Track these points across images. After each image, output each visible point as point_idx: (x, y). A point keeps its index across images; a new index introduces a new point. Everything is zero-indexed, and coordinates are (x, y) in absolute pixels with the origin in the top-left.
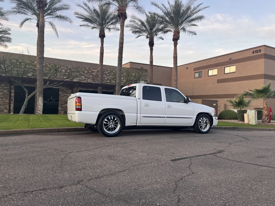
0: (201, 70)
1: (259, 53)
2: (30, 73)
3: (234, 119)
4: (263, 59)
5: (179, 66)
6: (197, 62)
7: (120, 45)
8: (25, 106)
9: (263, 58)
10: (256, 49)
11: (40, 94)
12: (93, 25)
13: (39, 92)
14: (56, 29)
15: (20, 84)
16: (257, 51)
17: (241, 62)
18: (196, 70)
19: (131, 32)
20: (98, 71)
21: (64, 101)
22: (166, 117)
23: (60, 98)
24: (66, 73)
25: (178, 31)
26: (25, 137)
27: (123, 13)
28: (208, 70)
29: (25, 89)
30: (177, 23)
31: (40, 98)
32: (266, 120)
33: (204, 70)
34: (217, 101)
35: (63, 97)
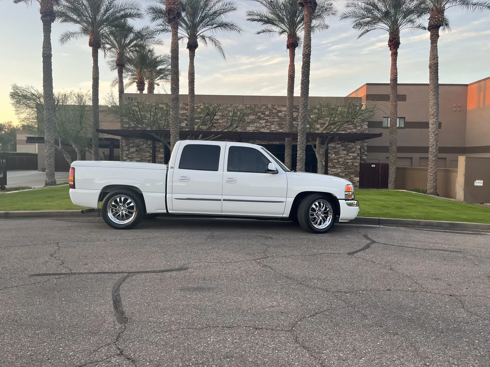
2: (183, 122)
12: (279, 29)
14: (221, 45)
15: (163, 140)
22: (224, 200)
24: (235, 118)
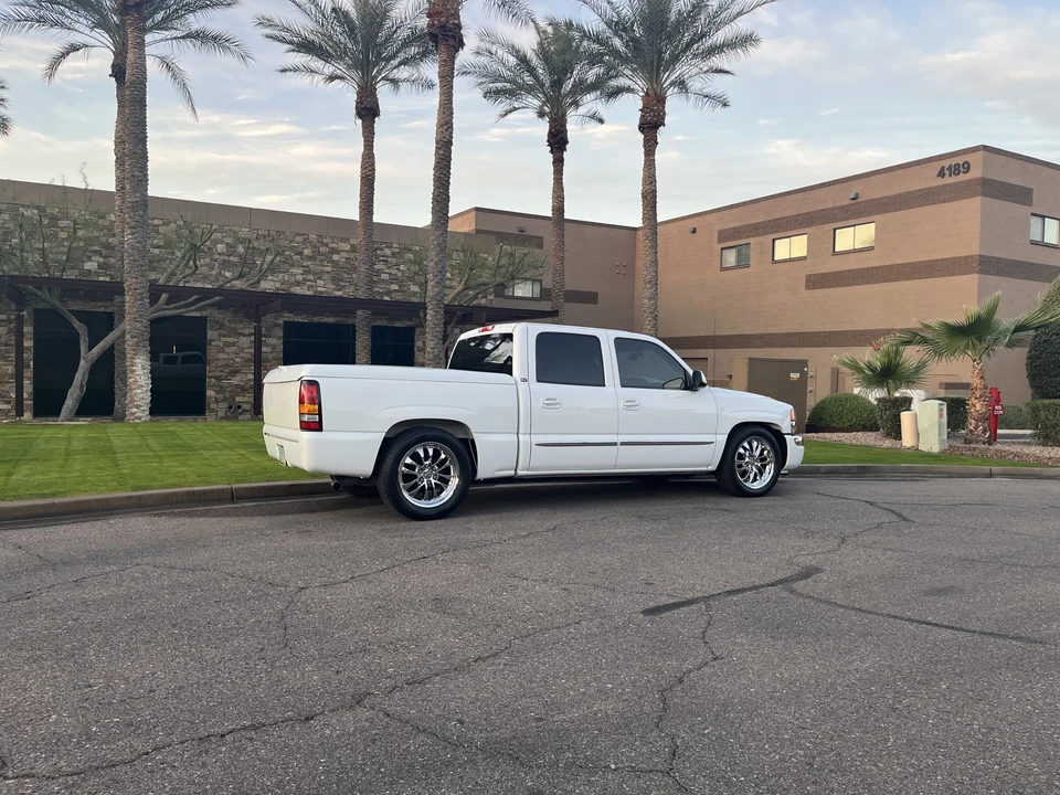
0: (747, 237)
1: (962, 177)
2: (89, 259)
3: (865, 429)
4: (979, 200)
5: (662, 223)
6: (731, 207)
7: (441, 152)
8: (81, 390)
9: (975, 195)
10: (953, 161)
11: (137, 344)
12: (332, 69)
13: (133, 337)
14: (187, 82)
15: (57, 303)
16: (955, 170)
17: (896, 210)
18: (727, 240)
19: (478, 93)
20: (353, 246)
21: (227, 365)
22: (622, 444)
23: (211, 353)
24: (232, 258)
25: (658, 91)
26: (118, 524)
27: (448, 25)
28: (774, 240)
29: (77, 324)
30: (655, 64)
31: (138, 361)
32: (978, 436)
33: (759, 239)
34: (805, 363)
35: (221, 350)
